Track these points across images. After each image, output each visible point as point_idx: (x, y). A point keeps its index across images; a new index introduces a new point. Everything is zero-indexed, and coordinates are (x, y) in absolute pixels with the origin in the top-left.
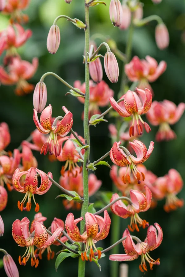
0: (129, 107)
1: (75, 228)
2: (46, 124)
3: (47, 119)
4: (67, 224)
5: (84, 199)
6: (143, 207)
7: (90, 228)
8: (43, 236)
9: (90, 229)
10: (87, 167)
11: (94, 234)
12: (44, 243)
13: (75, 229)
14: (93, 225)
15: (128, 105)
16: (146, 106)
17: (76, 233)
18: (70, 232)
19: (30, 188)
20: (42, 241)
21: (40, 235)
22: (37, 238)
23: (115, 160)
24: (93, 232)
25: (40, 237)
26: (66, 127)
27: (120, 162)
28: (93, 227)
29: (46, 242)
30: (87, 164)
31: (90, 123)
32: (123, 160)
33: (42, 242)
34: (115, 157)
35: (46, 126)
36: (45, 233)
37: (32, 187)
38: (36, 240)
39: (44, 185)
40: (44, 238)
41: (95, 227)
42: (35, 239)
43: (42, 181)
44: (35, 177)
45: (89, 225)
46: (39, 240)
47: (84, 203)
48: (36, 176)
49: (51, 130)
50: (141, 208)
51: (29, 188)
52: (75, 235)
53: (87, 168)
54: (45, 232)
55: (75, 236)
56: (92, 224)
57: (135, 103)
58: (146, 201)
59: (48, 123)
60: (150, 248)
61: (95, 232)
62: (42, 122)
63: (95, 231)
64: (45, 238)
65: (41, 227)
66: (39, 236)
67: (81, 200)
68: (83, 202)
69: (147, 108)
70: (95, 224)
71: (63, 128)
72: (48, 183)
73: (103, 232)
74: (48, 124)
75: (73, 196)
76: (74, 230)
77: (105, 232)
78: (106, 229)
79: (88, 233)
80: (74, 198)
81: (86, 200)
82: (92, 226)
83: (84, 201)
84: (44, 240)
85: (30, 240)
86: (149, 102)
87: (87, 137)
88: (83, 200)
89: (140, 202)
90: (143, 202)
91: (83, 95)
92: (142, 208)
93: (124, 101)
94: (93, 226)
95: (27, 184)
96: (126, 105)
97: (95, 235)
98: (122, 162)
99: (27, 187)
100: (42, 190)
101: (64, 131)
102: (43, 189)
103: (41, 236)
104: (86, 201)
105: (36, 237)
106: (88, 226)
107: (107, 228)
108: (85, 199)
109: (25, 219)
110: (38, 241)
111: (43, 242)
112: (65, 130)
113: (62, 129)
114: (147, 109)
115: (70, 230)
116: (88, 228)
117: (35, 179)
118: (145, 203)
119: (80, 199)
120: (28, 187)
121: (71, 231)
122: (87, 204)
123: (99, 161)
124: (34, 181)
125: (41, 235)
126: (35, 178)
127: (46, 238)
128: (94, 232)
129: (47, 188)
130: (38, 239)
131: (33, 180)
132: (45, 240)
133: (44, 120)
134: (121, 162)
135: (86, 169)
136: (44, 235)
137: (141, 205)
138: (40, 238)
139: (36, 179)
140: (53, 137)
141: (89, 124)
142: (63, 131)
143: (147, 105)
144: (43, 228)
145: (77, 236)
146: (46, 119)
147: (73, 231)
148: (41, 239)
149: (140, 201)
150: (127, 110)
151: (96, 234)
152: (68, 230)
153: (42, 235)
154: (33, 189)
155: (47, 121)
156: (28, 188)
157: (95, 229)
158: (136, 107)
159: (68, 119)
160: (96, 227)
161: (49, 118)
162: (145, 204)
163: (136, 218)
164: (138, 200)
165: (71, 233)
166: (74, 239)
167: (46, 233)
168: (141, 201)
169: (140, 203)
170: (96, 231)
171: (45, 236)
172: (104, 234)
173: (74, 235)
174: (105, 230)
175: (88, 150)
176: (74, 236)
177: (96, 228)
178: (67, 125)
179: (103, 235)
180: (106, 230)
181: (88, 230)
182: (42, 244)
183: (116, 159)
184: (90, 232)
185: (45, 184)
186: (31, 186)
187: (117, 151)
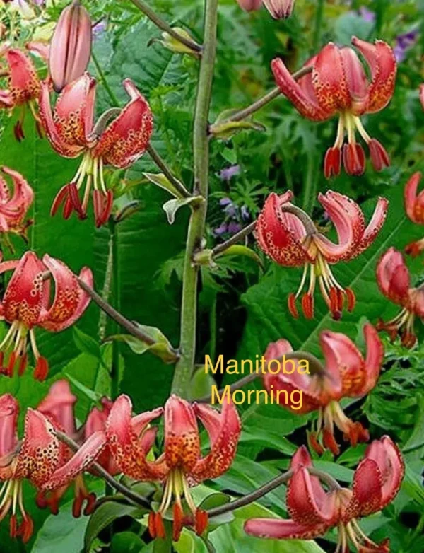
0: (325, 91)
1: (134, 440)
2: (69, 128)
3: (72, 115)
4: (110, 427)
5: (181, 353)
6: (353, 385)
7: (175, 444)
8: (47, 454)
9: (175, 448)
10: (195, 259)
11: (188, 462)
12: (49, 474)
13: (132, 444)
14: (184, 436)
15: (322, 87)
16: (376, 92)
17: (134, 457)
18: (120, 449)
19: (22, 311)
20: (44, 468)
21: (38, 450)
22: (29, 460)
23: (269, 246)
24: (184, 456)
25: (38, 455)
26: (129, 142)
27: (282, 254)
28: (185, 443)
29: (57, 471)
30: (197, 250)
31: (211, 130)
32: (292, 248)
33: (43, 472)
34: (269, 239)
35: (70, 133)
36: (53, 446)
37: (26, 308)
38: (26, 466)
39: (62, 305)
40: (49, 459)
41: (190, 443)
42: (22, 463)
43: (58, 292)
44: (37, 280)
45: (173, 435)
46: (36, 466)
47: (180, 363)
48: (38, 277)
49: (87, 148)
50: (348, 387)
51: (17, 311)
52: (133, 460)
53: (194, 262)
54: (54, 443)
55: (134, 463)
56: (182, 434)
57: (343, 82)
58: (362, 370)
59: (74, 126)
60: (363, 508)
61: (191, 457)
62: (60, 121)
63: (191, 452)
64: (52, 460)
65: (44, 428)
66: (35, 452)
67: (173, 354)
68: (178, 359)
69: (379, 97)
70: (190, 433)
71: (119, 144)
72: (77, 300)
73: (216, 458)
74: (76, 128)
75: (150, 342)
76: (129, 446)
77: (221, 456)
78: (223, 449)
79: (168, 458)
80: (153, 346)
81: (187, 354)
82: (181, 438)
83: (182, 358)
84: (49, 465)
85: (11, 462)
86: (386, 81)
87: (200, 174)
88: (178, 355)
89: (345, 372)
90: (353, 372)
91: (197, 49)
92: (350, 389)
93: (313, 74)
94: (184, 439)
95: (12, 299)
96: (317, 85)
97: (189, 464)
98: (290, 255)
99: (12, 306)
100: (57, 317)
101: (121, 151)
102: (61, 316)
103: (41, 455)
104: (186, 359)
105: (26, 455)
106: (171, 436)
107: (229, 446)
108: (183, 351)
109: (6, 399)
110: (30, 468)
111: (45, 470)
112: (124, 148)
113: (115, 147)
114: (379, 102)
115: (118, 444)
116: (170, 445)
117: (36, 285)
118: (360, 374)
119: (169, 351)
120: (15, 308)
121: (123, 448)
122: (188, 367)
123: (230, 244)
124: (34, 293)
125: (41, 452)
126: (35, 282)
127: (55, 459)
128: (188, 456)
129: (72, 314)
130: (31, 462)
131: (30, 290)
132: (52, 467)
133: (64, 117)
134: (286, 255)
135: (192, 265)
136: (51, 451)
137: (348, 378)
138: (36, 460)
139: (38, 287)
140: (90, 167)
141: (209, 133)
142: (119, 151)
143: (379, 88)
144: (50, 430)
145: (137, 464)
146: (72, 113)
147: (127, 448)
148: (41, 463)
149: (345, 368)
150: (321, 100)
151: (192, 461)
152: (114, 444)
153: (45, 452)
154: (28, 314)
155: (72, 119)
156: (14, 311)
157: (189, 448)
158: (345, 93)
159: (134, 119)
160: (194, 441)
161: (79, 110)
162: (359, 378)
163: (334, 414)
164: (338, 365)
165: (121, 454)
166: (129, 472)
167: (56, 447)
168: (348, 367)
169: (343, 374)
170: (192, 455)
171: (52, 455)
172: (217, 462)
173: (130, 459)
174: (221, 451)
175: (201, 209)
176: (128, 464)
177: (193, 444)
178: (132, 136)
179: (217, 467)
180: (225, 452)
181: (169, 448)
182: (44, 476)
183: (271, 244)
184: (176, 455)
185: (64, 302)
186: (24, 305)
187: (275, 220)
